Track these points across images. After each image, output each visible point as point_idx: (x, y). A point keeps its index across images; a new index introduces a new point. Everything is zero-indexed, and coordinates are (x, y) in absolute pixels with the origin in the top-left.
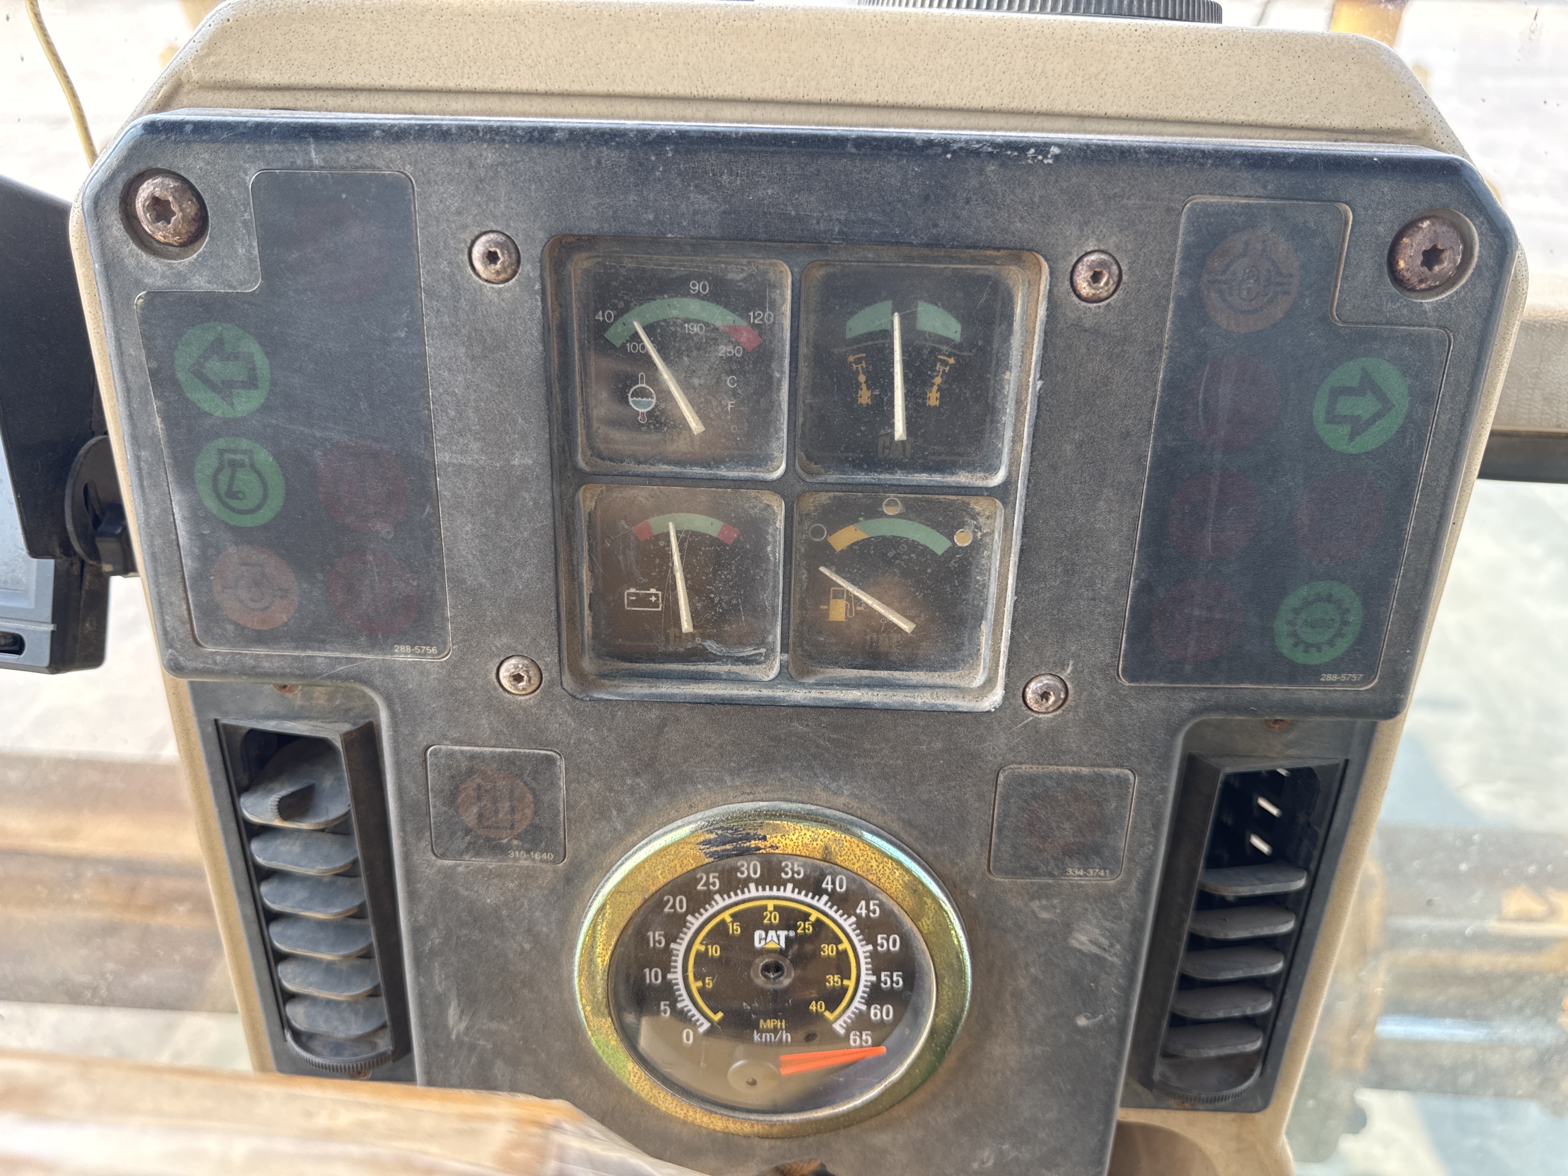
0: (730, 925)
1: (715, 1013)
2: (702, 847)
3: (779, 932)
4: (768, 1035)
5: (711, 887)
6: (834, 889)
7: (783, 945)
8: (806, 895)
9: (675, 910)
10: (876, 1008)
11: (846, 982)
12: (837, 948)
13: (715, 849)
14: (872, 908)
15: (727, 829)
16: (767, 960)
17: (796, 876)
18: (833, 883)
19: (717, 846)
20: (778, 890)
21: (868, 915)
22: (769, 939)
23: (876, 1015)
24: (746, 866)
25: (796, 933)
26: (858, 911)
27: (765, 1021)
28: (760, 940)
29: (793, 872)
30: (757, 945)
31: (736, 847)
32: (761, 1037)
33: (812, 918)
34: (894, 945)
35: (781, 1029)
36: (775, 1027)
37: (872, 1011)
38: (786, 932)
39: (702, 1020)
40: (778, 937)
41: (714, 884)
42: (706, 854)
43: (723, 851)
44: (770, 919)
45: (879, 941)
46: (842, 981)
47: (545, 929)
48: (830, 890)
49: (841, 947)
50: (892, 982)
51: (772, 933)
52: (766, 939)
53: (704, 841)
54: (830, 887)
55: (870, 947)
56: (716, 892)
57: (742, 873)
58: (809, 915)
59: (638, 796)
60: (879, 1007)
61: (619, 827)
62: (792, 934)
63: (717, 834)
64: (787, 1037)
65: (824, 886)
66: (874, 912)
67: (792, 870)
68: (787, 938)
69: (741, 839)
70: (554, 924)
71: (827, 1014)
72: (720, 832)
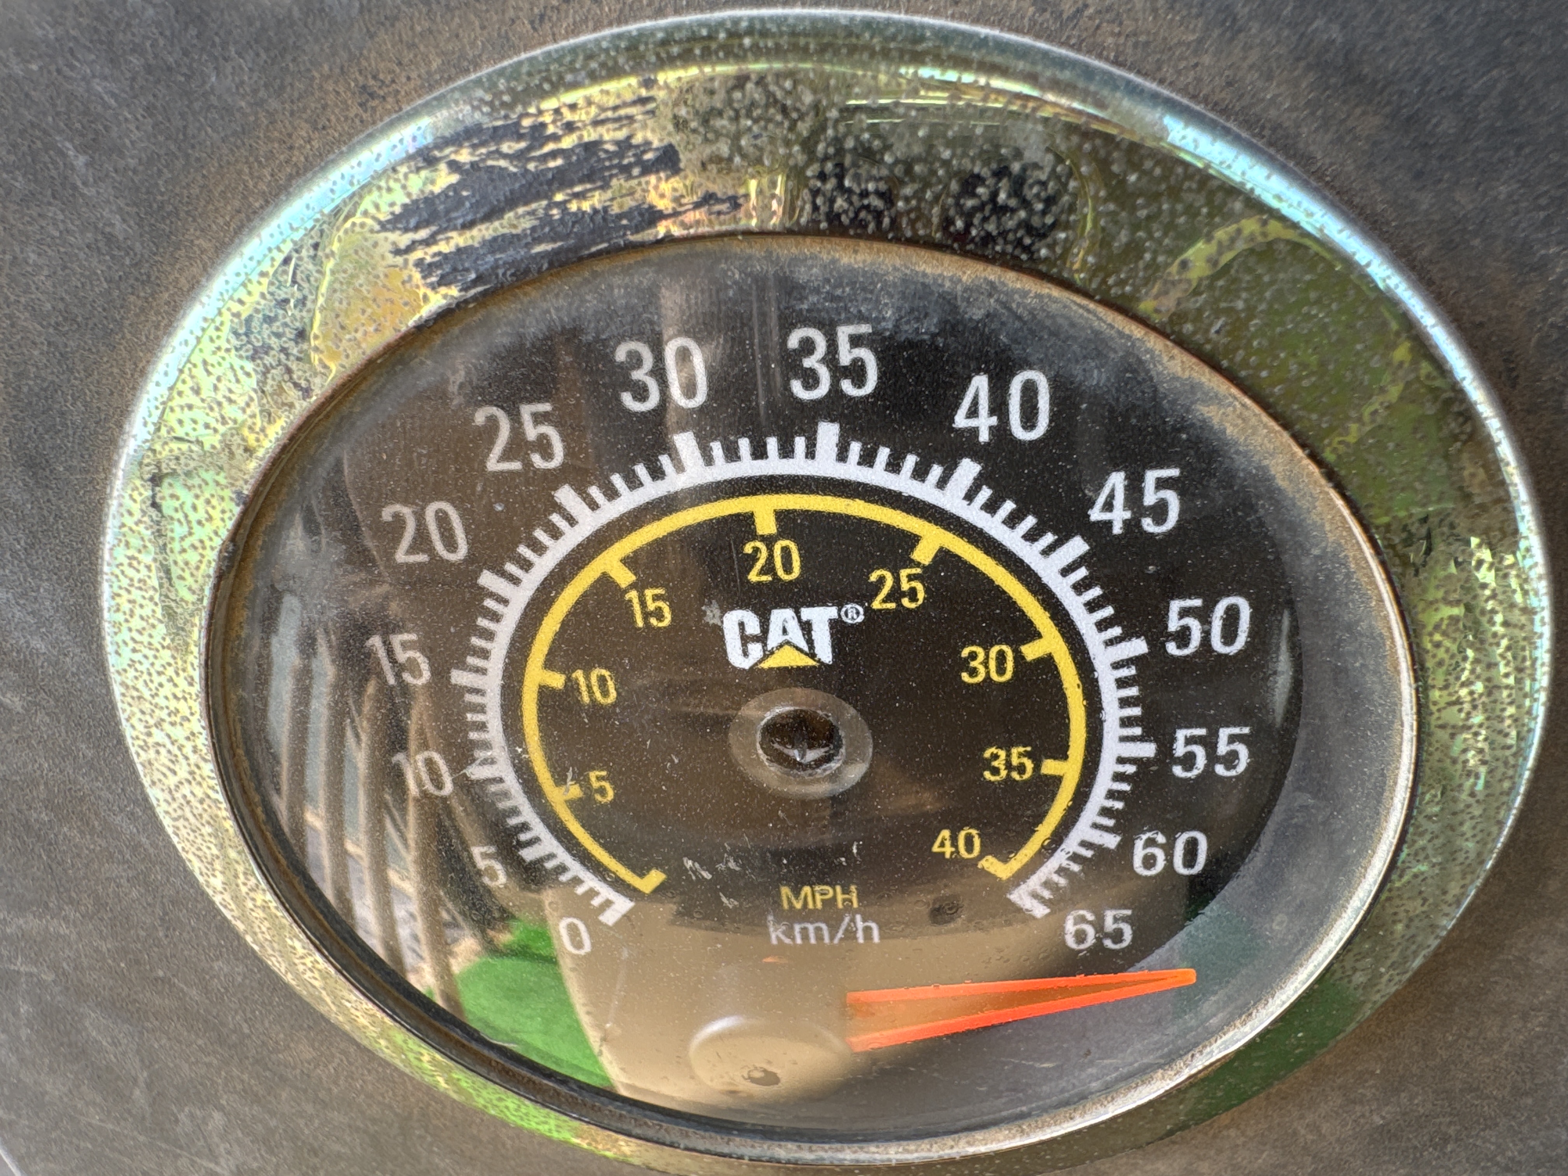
0: (633, 595)
1: (641, 872)
2: (404, 240)
3: (807, 613)
4: (811, 927)
5: (537, 460)
6: (1001, 431)
7: (825, 654)
8: (894, 466)
9: (432, 552)
10: (1151, 842)
11: (1050, 767)
12: (1019, 657)
13: (457, 240)
14: (1150, 498)
15: (497, 134)
16: (778, 710)
17: (847, 386)
18: (999, 407)
19: (468, 226)
20: (786, 451)
21: (1132, 526)
22: (774, 638)
23: (1149, 862)
24: (648, 361)
25: (868, 611)
26: (1096, 514)
27: (797, 892)
28: (746, 640)
29: (838, 372)
30: (737, 659)
31: (546, 220)
32: (790, 934)
33: (924, 554)
34: (1229, 634)
35: (848, 908)
36: (830, 903)
37: (1139, 852)
38: (831, 612)
39: (606, 892)
40: (806, 628)
41: (543, 447)
42: (426, 269)
43: (495, 244)
44: (769, 568)
45: (1174, 624)
46: (1037, 767)
47: (38, 644)
48: (984, 437)
49: (1032, 651)
50: (1212, 758)
51: (781, 616)
52: (762, 638)
53: (409, 210)
54: (985, 423)
55: (1138, 647)
56: (555, 479)
57: (641, 393)
58: (912, 540)
59: (135, 61)
60: (1161, 839)
61: (119, 228)
62: (854, 614)
63: (454, 166)
64: (867, 930)
65: (961, 421)
66: (1159, 512)
67: (831, 358)
68: (837, 627)
69: (561, 179)
70: (58, 625)
71: (991, 864)
72: (464, 156)
